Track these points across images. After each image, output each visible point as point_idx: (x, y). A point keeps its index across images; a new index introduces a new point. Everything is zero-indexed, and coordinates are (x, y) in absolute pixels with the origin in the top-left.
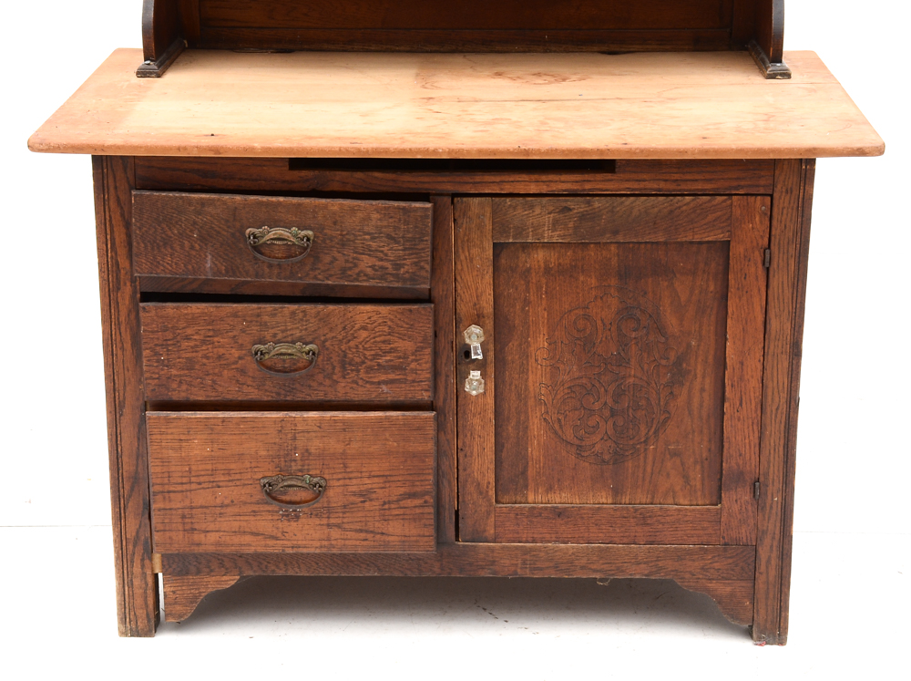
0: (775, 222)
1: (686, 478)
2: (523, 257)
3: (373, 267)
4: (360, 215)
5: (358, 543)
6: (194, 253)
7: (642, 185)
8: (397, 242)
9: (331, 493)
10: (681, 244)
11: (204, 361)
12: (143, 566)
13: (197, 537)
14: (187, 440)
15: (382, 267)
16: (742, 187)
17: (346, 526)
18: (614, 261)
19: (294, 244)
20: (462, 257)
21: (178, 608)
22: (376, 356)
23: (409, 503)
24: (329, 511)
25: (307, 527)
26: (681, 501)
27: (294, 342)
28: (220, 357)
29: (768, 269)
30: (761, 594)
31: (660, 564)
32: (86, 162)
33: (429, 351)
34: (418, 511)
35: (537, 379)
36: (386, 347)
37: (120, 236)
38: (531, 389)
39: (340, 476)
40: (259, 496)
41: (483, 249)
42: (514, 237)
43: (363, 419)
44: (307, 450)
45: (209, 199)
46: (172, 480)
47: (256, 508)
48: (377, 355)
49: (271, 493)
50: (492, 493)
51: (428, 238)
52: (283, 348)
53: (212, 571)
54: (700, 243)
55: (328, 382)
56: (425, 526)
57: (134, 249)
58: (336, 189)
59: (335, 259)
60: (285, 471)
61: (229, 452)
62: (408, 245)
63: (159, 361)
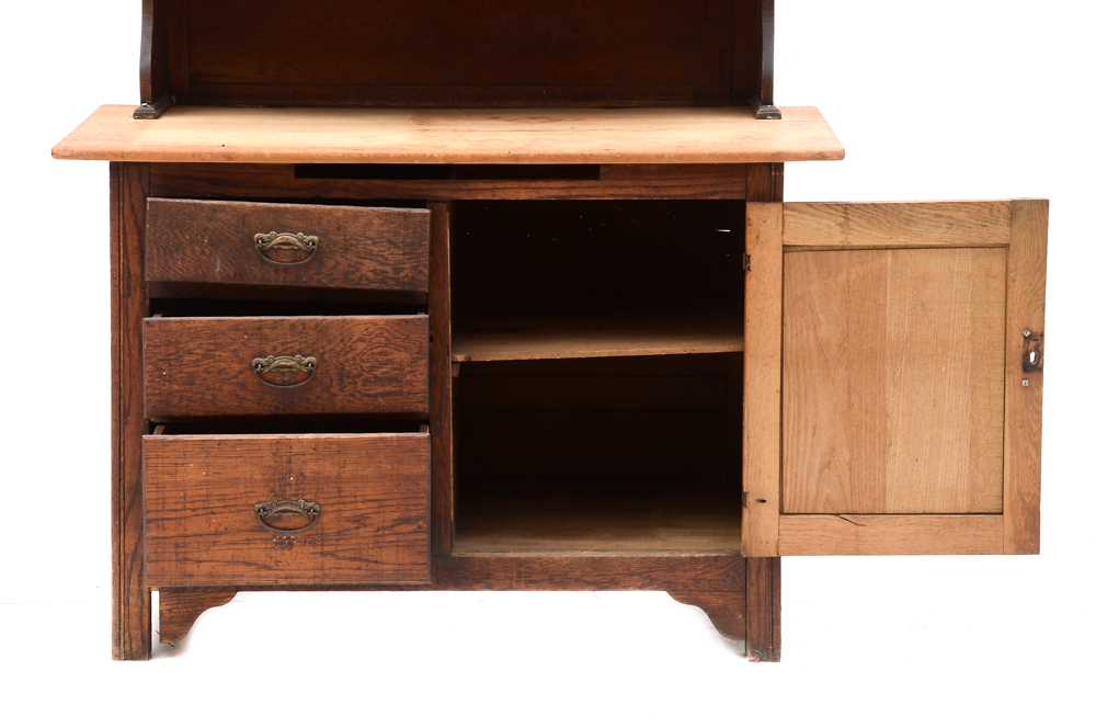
3: (374, 271)
4: (362, 220)
5: (351, 572)
6: (204, 258)
7: (625, 192)
8: (397, 247)
9: (325, 519)
11: (205, 375)
13: (191, 568)
14: (182, 465)
15: (382, 271)
16: (718, 193)
17: (340, 554)
19: (300, 249)
22: (372, 368)
23: (403, 528)
24: (323, 538)
25: (300, 556)
27: (293, 355)
28: (220, 372)
30: (752, 606)
31: (653, 575)
32: (104, 166)
33: (424, 362)
34: (412, 537)
36: (382, 359)
37: (133, 243)
39: (334, 501)
40: (253, 522)
43: (358, 441)
44: (302, 474)
45: (220, 206)
46: (167, 508)
47: (249, 536)
48: (374, 367)
49: (266, 520)
51: (427, 243)
52: (282, 361)
56: (419, 553)
57: (147, 256)
58: (339, 196)
59: (338, 263)
60: (280, 496)
61: (224, 476)
62: (407, 249)
63: (160, 376)
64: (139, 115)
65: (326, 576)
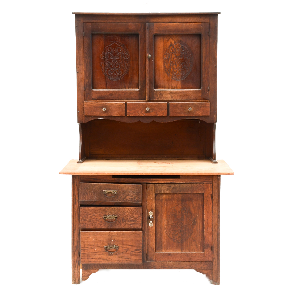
0: (213, 189)
1: (197, 246)
2: (161, 197)
3: (129, 198)
4: (127, 187)
5: (125, 261)
6: (92, 195)
7: (186, 181)
8: (135, 193)
9: (120, 249)
10: (194, 194)
11: (93, 219)
12: (78, 267)
13: (90, 260)
14: (89, 237)
15: (131, 198)
17: (123, 257)
18: (180, 197)
19: (113, 194)
20: (148, 197)
21: (85, 277)
22: (130, 218)
23: (137, 252)
24: (119, 254)
25: (114, 257)
26: (196, 251)
27: (112, 215)
28: (96, 219)
29: (212, 199)
30: (214, 273)
31: (192, 266)
32: (71, 176)
33: (141, 217)
34: (138, 253)
35: (164, 224)
36: (132, 216)
37: (76, 192)
38: (163, 226)
39: (122, 245)
40: (104, 250)
41: (152, 195)
42: (159, 192)
43: (127, 232)
44: (115, 240)
45: (96, 184)
46: (85, 247)
47: (103, 253)
49: (107, 250)
50: (155, 250)
51: (141, 192)
52: (110, 216)
53: (93, 268)
54: (198, 193)
55: (119, 224)
56: (140, 257)
57: (80, 195)
58: (122, 182)
59: (122, 197)
60: (110, 244)
61: (97, 240)
62: (137, 194)
63: (83, 220)
64: (78, 163)
65: (120, 262)
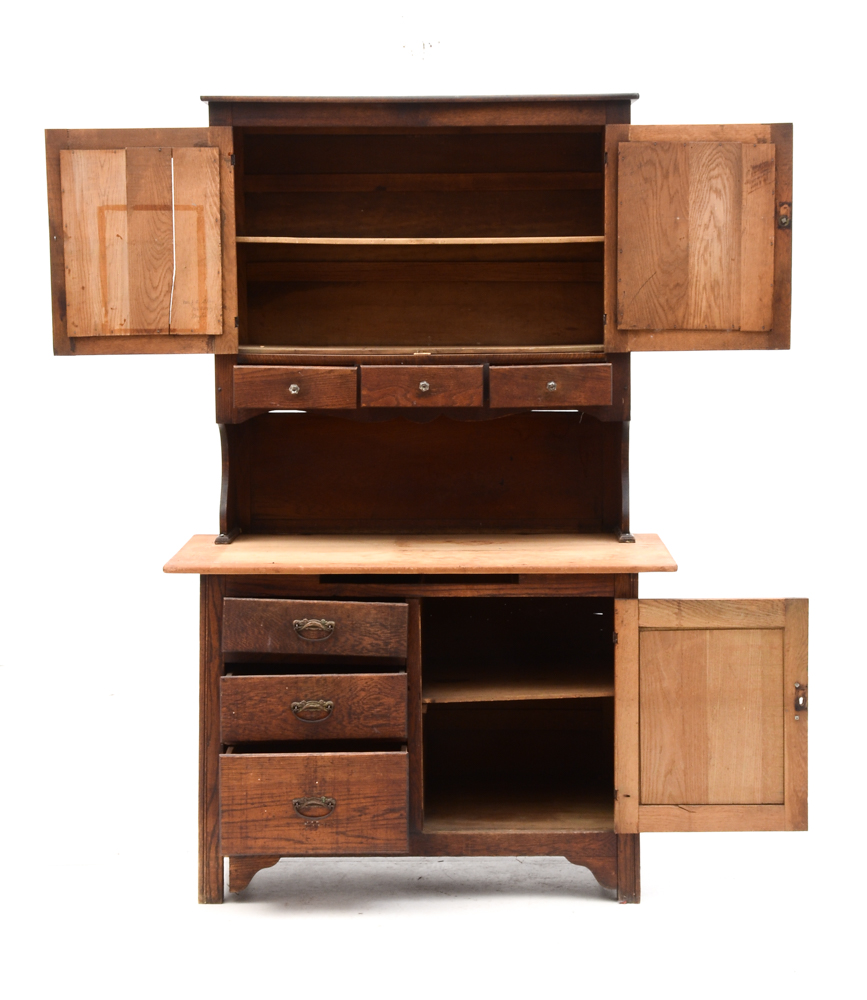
3: (371, 644)
4: (364, 611)
5: (356, 845)
6: (260, 636)
8: (386, 628)
9: (339, 809)
11: (260, 714)
13: (250, 843)
14: (245, 774)
15: (377, 644)
16: (596, 592)
17: (350, 833)
19: (323, 630)
21: (239, 882)
22: (370, 708)
23: (391, 816)
24: (338, 822)
25: (322, 834)
27: (318, 700)
28: (270, 711)
30: (622, 867)
31: (556, 846)
32: (197, 577)
33: (405, 705)
34: (396, 822)
36: (377, 702)
37: (214, 627)
39: (345, 797)
40: (291, 812)
44: (324, 779)
45: (271, 602)
46: (236, 802)
47: (289, 821)
49: (300, 811)
51: (406, 625)
52: (311, 704)
56: (401, 832)
57: (223, 635)
58: (348, 595)
59: (348, 639)
60: (309, 794)
61: (273, 781)
62: (393, 630)
63: (232, 715)
64: (219, 542)
65: (339, 848)
